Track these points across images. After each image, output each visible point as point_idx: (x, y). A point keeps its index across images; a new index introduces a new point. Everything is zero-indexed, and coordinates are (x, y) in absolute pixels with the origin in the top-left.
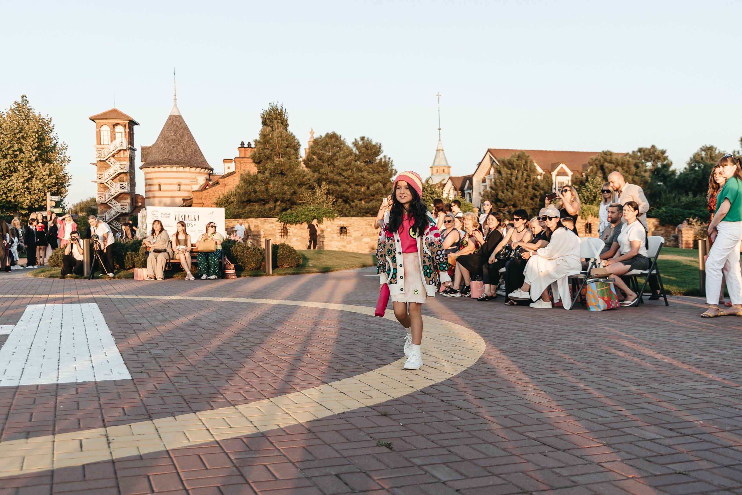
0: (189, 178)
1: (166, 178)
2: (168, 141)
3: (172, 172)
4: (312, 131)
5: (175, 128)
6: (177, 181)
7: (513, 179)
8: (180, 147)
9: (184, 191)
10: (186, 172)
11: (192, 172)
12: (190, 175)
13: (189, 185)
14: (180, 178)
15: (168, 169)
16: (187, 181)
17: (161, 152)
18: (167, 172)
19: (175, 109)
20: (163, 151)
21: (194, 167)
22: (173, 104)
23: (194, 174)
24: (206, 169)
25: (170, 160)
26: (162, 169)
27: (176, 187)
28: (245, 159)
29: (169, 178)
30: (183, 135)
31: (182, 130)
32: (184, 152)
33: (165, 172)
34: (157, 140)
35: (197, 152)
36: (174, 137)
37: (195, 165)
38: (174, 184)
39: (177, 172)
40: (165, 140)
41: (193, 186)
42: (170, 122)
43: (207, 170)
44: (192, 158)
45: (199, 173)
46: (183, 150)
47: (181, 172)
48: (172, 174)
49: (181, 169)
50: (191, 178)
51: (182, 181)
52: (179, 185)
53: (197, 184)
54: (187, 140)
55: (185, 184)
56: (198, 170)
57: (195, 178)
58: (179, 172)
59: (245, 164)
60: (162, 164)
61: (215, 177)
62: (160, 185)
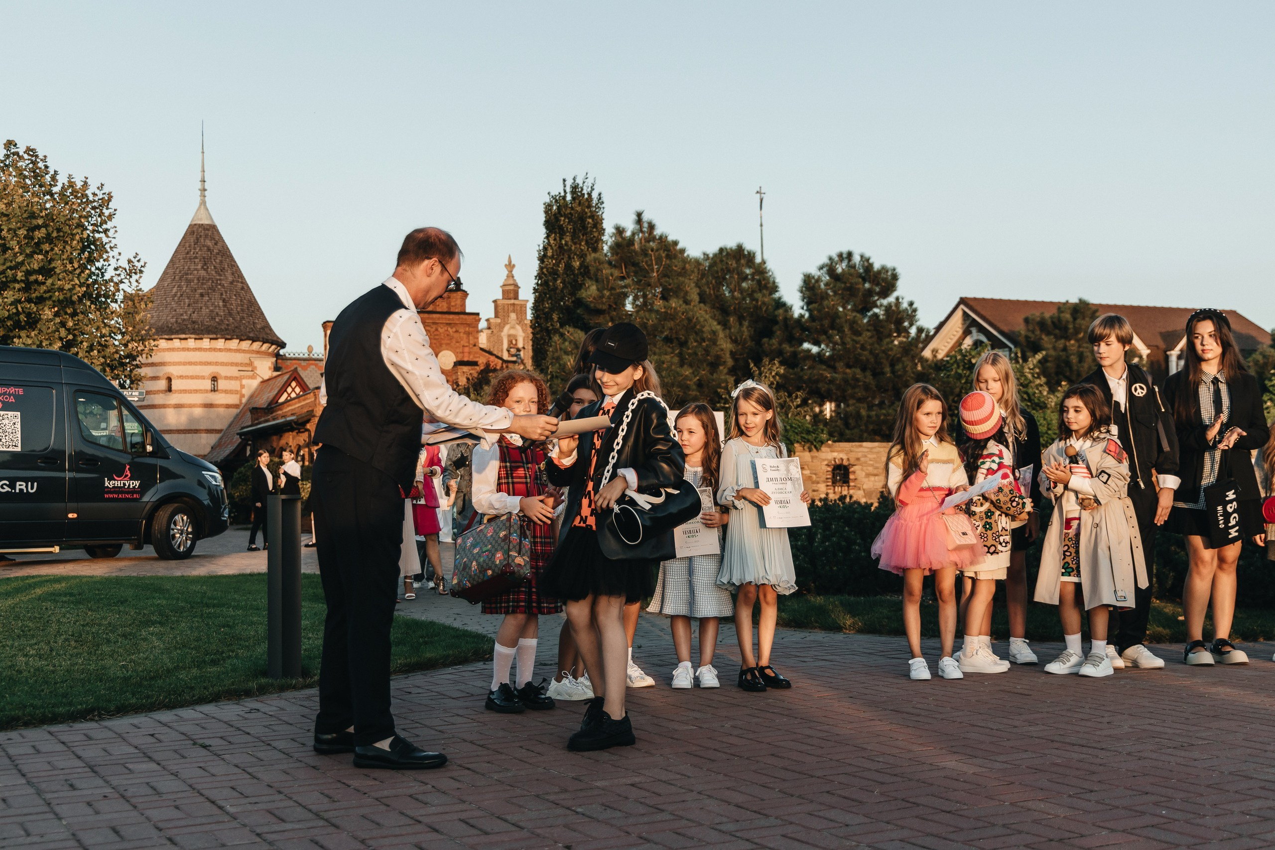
0: (236, 364)
1: (185, 364)
2: (189, 281)
3: (200, 349)
4: (510, 262)
5: (204, 253)
6: (208, 371)
7: (1074, 359)
8: (217, 295)
9: (226, 392)
10: (230, 350)
11: (244, 351)
12: (239, 358)
13: (236, 378)
14: (217, 364)
15: (191, 343)
16: (233, 371)
17: (174, 305)
18: (188, 349)
19: (202, 210)
20: (178, 303)
21: (248, 338)
22: (198, 200)
23: (248, 355)
24: (272, 344)
25: (194, 322)
26: (176, 343)
27: (208, 384)
28: (434, 316)
29: (190, 363)
30: (223, 270)
31: (219, 258)
32: (225, 306)
33: (184, 349)
34: (162, 279)
35: (252, 307)
36: (203, 273)
37: (251, 335)
38: (203, 378)
39: (210, 350)
40: (180, 278)
41: (244, 382)
42: (192, 240)
43: (274, 347)
44: (243, 318)
45: (258, 352)
46: (224, 301)
47: (220, 350)
48: (198, 353)
49: (220, 343)
50: (241, 364)
51: (222, 371)
52: (214, 379)
53: (253, 377)
54: (230, 279)
55: (226, 378)
56: (256, 345)
57: (251, 364)
58: (215, 350)
59: (434, 327)
60: (177, 332)
61: (289, 362)
62: (169, 380)
